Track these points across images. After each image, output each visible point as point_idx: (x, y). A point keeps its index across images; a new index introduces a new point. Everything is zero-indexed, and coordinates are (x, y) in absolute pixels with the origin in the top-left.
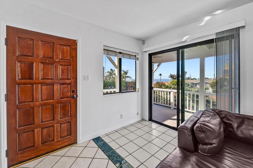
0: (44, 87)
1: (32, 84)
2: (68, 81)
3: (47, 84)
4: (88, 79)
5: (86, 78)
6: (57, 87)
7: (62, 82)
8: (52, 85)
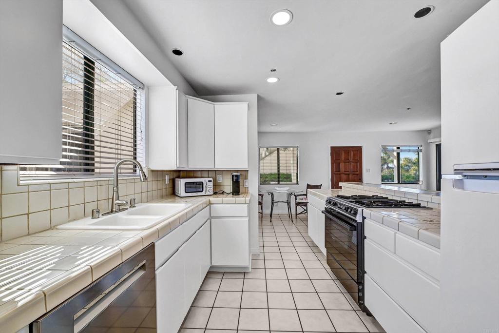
0: (345, 176)
1: (340, 174)
2: (357, 173)
3: (346, 174)
5: (368, 170)
6: (351, 176)
7: (354, 173)
8: (349, 175)
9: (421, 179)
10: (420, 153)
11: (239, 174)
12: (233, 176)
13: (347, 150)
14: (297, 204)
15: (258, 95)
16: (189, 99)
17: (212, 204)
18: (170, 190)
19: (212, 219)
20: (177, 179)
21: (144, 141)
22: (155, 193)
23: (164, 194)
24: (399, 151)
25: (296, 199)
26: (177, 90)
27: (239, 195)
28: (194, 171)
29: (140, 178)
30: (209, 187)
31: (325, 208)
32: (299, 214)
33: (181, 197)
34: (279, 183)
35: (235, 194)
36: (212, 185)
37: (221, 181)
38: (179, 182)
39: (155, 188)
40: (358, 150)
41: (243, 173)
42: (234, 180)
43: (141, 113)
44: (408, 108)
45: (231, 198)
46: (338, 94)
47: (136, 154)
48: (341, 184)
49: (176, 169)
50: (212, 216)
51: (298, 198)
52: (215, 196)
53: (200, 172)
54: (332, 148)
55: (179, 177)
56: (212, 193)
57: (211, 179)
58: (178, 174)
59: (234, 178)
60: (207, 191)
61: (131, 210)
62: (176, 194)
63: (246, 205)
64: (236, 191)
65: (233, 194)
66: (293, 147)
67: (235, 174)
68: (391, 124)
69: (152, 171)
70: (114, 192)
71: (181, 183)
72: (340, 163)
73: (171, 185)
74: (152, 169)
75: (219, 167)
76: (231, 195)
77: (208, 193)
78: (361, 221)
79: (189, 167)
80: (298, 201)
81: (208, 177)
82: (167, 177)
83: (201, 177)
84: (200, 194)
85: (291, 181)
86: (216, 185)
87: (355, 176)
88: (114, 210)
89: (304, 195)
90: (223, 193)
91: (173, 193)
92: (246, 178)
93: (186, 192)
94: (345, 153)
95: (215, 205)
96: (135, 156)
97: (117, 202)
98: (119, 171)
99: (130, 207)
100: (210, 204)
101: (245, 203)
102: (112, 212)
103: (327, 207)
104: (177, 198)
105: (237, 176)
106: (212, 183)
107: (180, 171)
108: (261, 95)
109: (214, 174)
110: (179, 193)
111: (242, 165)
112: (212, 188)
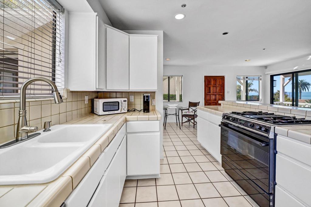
0: (213, 96)
1: (210, 95)
2: (221, 94)
3: (214, 95)
4: (229, 93)
5: (228, 92)
6: (217, 96)
7: (219, 94)
8: (216, 95)
9: (260, 98)
10: (260, 81)
11: (149, 95)
12: (144, 97)
13: (215, 78)
14: (183, 116)
15: (164, 32)
16: (108, 28)
17: (128, 121)
18: (89, 109)
19: (128, 135)
20: (95, 99)
21: (63, 63)
22: (75, 113)
23: (83, 112)
24: (247, 79)
25: (182, 113)
26: (97, 17)
27: (149, 112)
28: (110, 92)
29: (55, 100)
30: (124, 106)
31: (221, 122)
32: (184, 123)
33: (99, 115)
34: (169, 101)
35: (146, 111)
36: (127, 104)
37: (133, 101)
38: (98, 102)
39: (74, 108)
40: (223, 78)
41: (152, 94)
42: (146, 100)
43: (60, 35)
44: (264, 48)
45: (143, 115)
46: (224, 34)
47: (54, 76)
48: (220, 102)
49: (95, 90)
50: (128, 132)
51: (183, 111)
52: (129, 113)
53: (115, 93)
54: (206, 77)
55: (97, 98)
56: (126, 111)
57: (126, 99)
58: (96, 94)
59: (146, 98)
60: (123, 109)
61: (44, 134)
62: (95, 112)
63: (158, 122)
64: (146, 109)
65: (144, 112)
66: (179, 76)
67: (145, 95)
68: (246, 61)
69: (72, 92)
70: (20, 116)
71: (99, 104)
72: (210, 87)
73: (90, 105)
74: (71, 90)
75: (133, 88)
76: (142, 112)
77: (123, 111)
78: (273, 138)
79: (107, 89)
80: (183, 114)
81: (122, 98)
82: (87, 98)
83: (116, 98)
84: (116, 112)
85: (175, 99)
86: (129, 104)
87: (220, 96)
88: (20, 138)
89: (187, 109)
90: (135, 110)
91: (92, 111)
92: (154, 98)
93: (104, 111)
94: (213, 80)
95: (130, 122)
96: (54, 77)
97: (24, 128)
98: (27, 91)
99: (44, 131)
100: (126, 121)
101: (157, 120)
102: (17, 141)
103: (222, 121)
104: (95, 116)
105: (147, 97)
106: (127, 102)
107: (98, 92)
108: (166, 32)
109: (127, 94)
110: (98, 111)
111: (152, 87)
112: (126, 107)
